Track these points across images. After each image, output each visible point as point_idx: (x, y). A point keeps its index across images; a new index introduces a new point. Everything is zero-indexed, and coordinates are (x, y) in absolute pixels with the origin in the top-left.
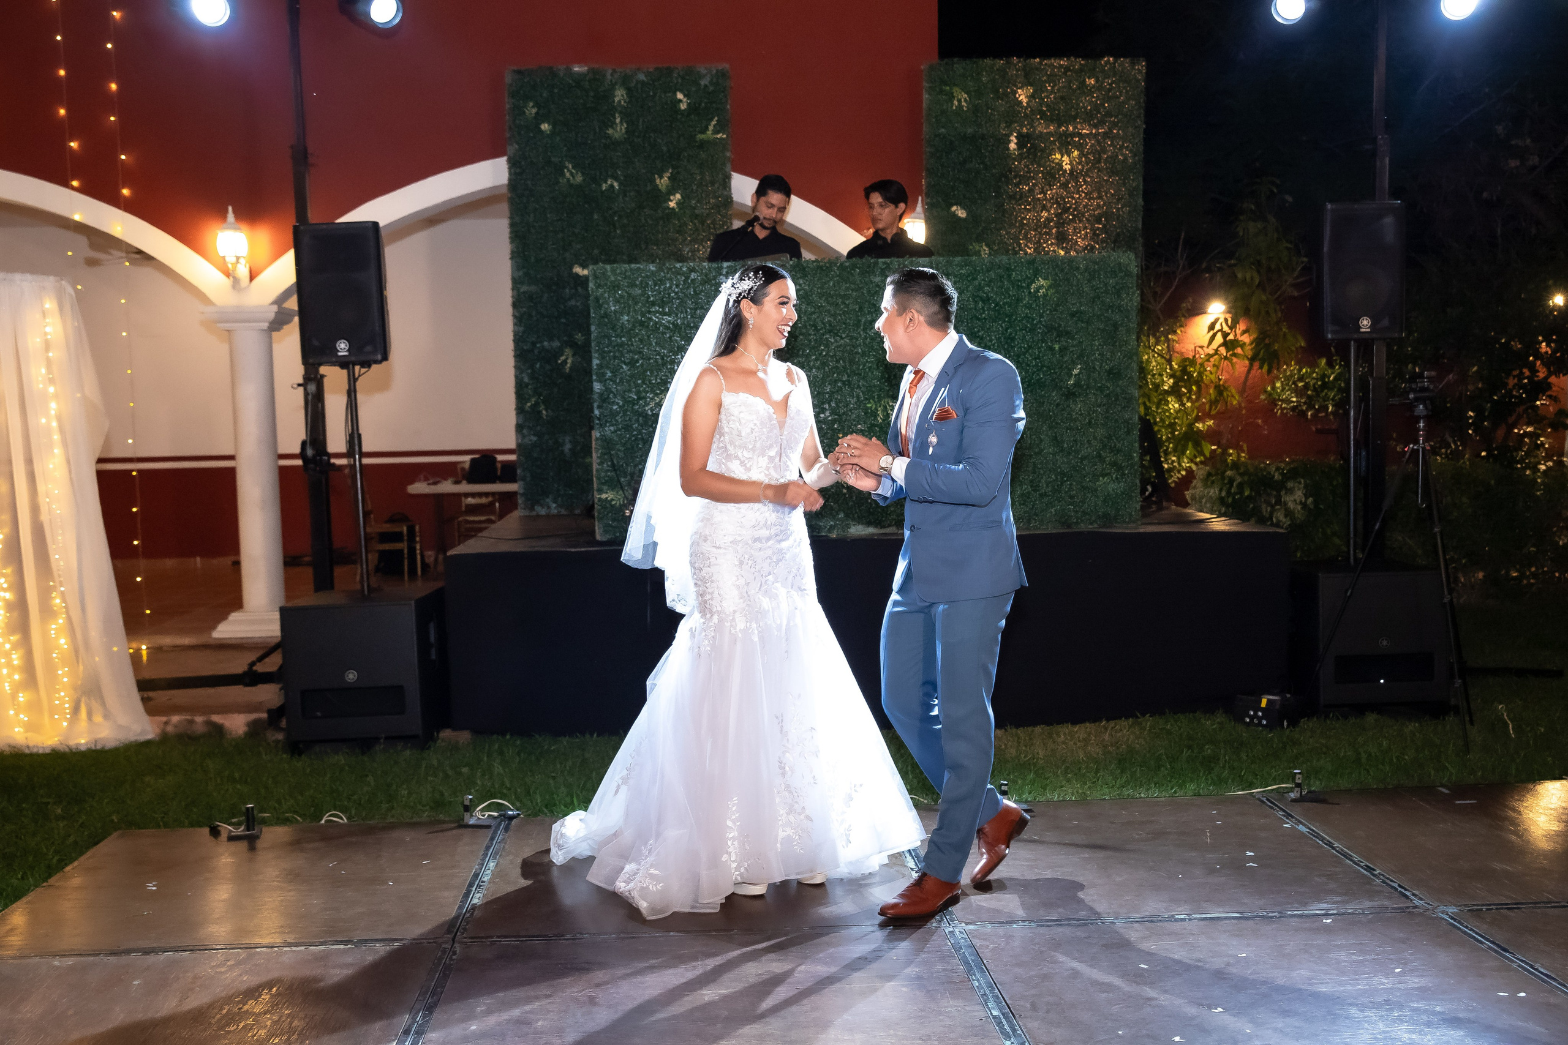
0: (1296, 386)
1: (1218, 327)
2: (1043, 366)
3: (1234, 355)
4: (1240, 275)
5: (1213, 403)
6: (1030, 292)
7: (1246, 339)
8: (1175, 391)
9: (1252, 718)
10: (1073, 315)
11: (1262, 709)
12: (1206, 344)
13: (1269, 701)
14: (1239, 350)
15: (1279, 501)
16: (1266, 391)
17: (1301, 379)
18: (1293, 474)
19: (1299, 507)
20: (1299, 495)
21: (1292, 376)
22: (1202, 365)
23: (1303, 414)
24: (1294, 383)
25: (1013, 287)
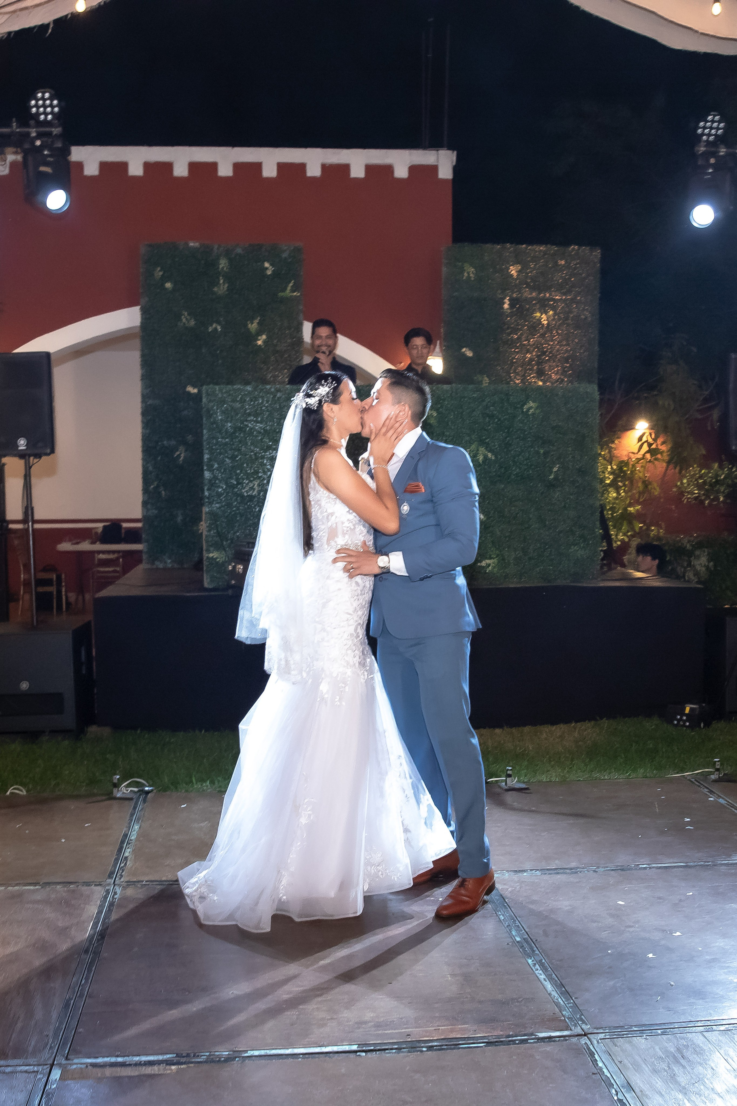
0: (698, 482)
1: (644, 439)
2: (531, 465)
3: (656, 459)
4: (661, 403)
5: (641, 493)
6: (523, 412)
7: (663, 448)
8: (614, 484)
9: (679, 721)
10: (553, 428)
11: (686, 715)
12: (636, 451)
13: (691, 709)
14: (659, 456)
15: (689, 565)
16: (676, 486)
17: (701, 477)
18: (700, 545)
19: (704, 569)
20: (704, 560)
21: (694, 475)
22: (633, 466)
23: (702, 502)
24: (696, 480)
25: (511, 407)
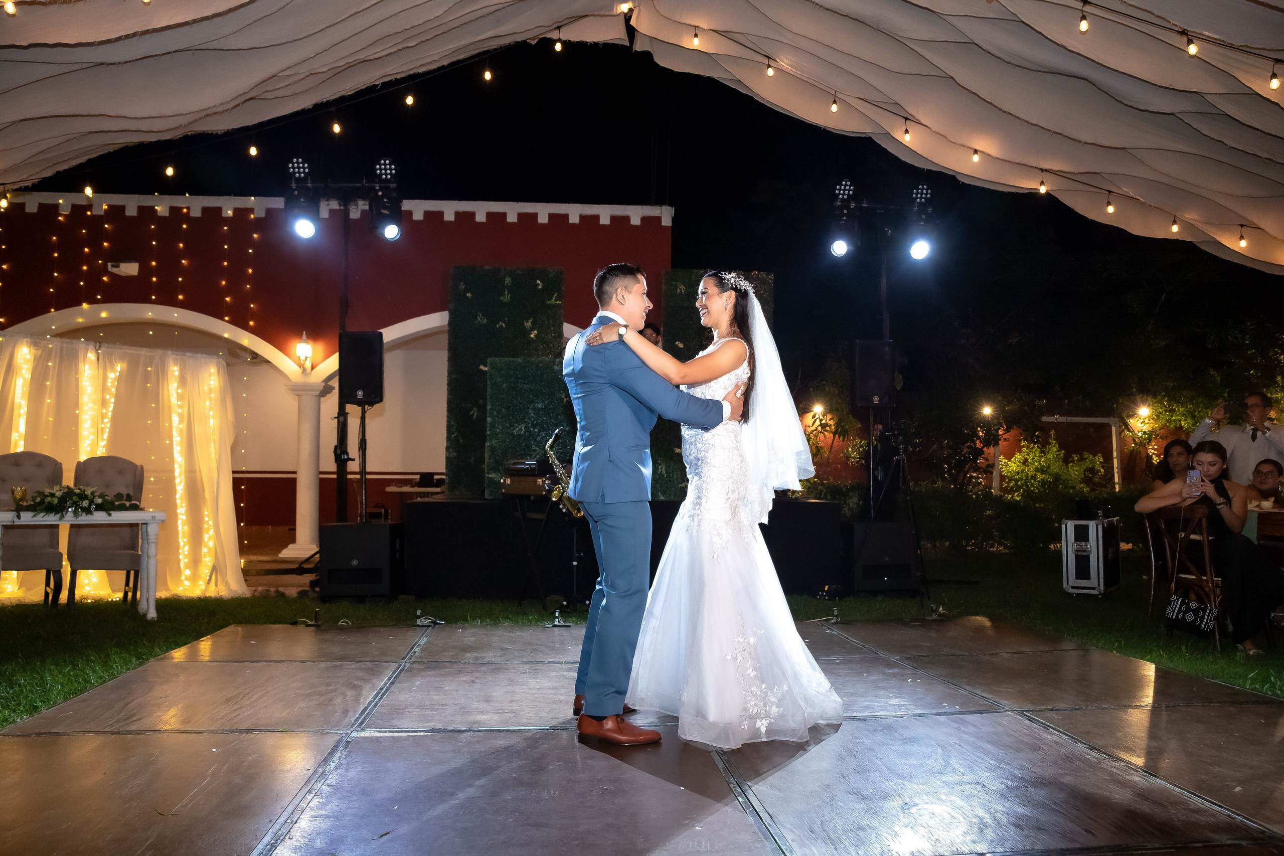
0: (859, 450)
1: (817, 416)
3: (826, 431)
4: (827, 389)
7: (832, 423)
9: (821, 596)
11: (825, 591)
12: (811, 425)
13: (830, 588)
14: (828, 428)
15: (845, 503)
16: (843, 452)
17: (861, 446)
18: (853, 488)
19: (856, 506)
20: (855, 500)
21: (856, 445)
24: (858, 448)
